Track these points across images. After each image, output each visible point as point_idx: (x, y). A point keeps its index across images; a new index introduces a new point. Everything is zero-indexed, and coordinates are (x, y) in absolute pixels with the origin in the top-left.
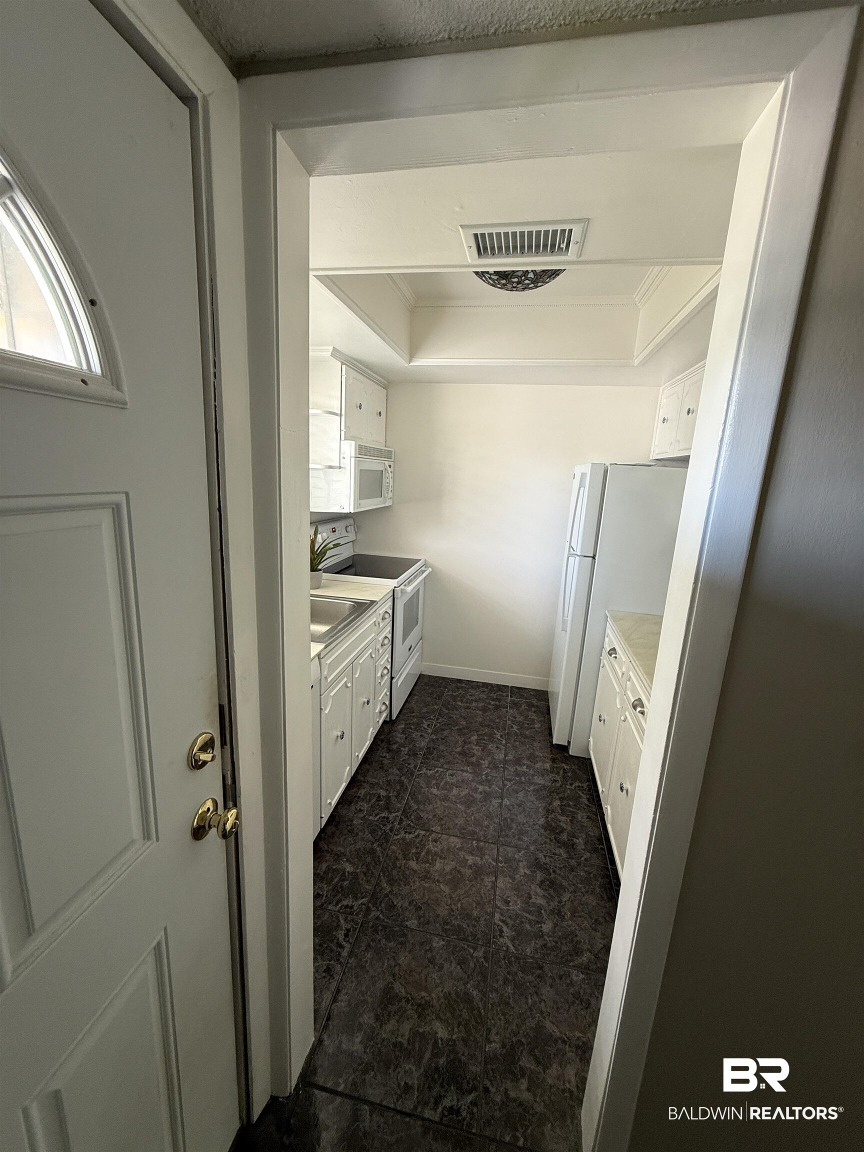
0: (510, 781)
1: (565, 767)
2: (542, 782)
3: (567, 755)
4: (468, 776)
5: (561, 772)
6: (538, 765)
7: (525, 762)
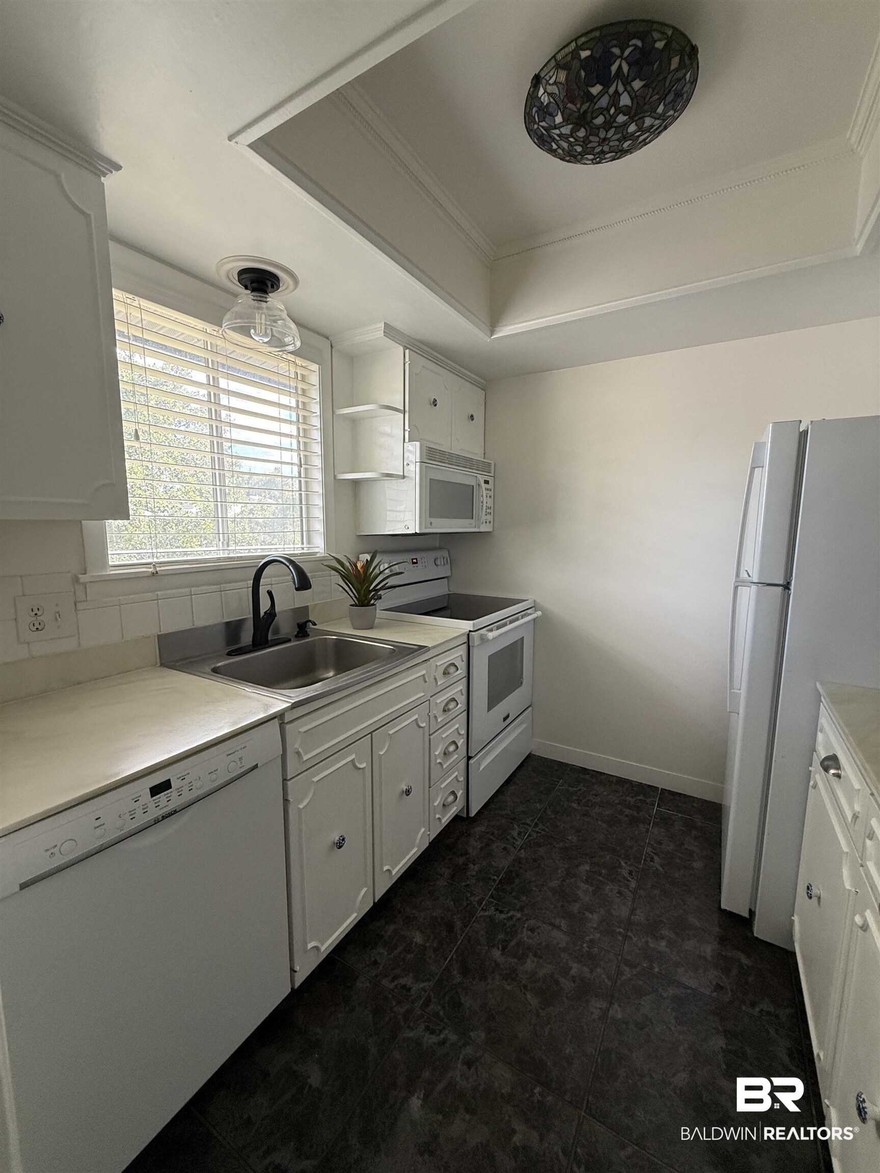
0: (632, 966)
1: (745, 960)
2: (693, 983)
3: (749, 934)
4: (560, 938)
5: (734, 972)
6: (690, 945)
7: (666, 932)
